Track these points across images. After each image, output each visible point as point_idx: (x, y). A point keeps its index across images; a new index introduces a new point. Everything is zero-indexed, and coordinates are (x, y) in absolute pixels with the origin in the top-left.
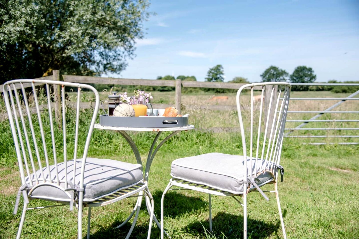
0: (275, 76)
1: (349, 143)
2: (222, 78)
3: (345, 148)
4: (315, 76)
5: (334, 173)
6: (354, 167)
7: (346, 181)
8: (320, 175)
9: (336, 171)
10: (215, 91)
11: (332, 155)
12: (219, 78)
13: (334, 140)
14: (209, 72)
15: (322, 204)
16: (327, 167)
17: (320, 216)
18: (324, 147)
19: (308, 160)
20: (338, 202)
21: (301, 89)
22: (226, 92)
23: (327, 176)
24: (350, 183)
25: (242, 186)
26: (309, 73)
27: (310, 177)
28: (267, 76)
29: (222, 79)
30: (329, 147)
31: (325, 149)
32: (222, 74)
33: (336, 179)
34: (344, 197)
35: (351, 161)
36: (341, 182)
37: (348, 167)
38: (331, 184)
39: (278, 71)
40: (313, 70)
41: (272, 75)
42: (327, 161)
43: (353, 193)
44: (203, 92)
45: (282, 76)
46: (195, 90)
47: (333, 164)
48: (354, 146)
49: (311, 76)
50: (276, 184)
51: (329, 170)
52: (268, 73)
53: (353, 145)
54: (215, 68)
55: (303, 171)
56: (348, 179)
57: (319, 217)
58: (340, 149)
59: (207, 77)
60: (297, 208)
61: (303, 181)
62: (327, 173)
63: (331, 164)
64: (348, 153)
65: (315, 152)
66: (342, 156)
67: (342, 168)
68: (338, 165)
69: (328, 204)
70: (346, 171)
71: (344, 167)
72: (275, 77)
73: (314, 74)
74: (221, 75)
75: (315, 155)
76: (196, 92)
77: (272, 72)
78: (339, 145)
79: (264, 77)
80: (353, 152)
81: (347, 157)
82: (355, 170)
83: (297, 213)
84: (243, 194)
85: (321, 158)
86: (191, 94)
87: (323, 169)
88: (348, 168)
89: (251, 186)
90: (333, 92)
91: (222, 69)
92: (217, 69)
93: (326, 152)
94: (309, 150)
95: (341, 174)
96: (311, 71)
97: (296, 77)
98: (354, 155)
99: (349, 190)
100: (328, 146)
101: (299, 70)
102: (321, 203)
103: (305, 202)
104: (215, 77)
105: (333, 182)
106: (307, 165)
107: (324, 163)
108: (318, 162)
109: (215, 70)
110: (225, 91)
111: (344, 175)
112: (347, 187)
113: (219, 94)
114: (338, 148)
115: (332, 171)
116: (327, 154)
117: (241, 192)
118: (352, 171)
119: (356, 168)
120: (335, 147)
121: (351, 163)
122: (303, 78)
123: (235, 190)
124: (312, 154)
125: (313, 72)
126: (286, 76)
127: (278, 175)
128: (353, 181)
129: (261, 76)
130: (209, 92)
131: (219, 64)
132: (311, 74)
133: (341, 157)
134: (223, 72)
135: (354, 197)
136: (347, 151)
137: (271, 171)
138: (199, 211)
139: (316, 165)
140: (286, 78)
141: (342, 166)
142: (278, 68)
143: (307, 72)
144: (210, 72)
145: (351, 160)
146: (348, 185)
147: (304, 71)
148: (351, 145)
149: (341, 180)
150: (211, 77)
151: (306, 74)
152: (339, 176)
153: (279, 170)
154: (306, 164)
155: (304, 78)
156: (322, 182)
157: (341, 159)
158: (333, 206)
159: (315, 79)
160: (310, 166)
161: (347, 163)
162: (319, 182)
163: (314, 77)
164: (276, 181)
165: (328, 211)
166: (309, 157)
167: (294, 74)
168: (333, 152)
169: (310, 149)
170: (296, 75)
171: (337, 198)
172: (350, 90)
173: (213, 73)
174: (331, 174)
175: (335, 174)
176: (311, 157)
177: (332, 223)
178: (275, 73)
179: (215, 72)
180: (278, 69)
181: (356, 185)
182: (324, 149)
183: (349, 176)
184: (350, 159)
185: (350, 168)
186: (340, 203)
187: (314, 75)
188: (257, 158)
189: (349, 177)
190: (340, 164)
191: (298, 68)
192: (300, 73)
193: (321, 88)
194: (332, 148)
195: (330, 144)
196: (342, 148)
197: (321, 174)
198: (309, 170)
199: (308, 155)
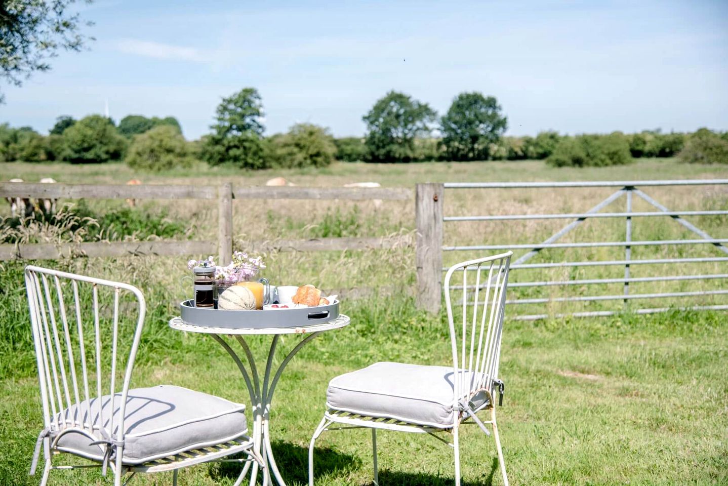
0: (402, 118)
1: (595, 313)
2: (260, 127)
3: (588, 325)
4: (505, 119)
5: (569, 382)
6: (607, 367)
7: (592, 398)
8: (543, 388)
9: (573, 379)
10: (241, 163)
11: (563, 343)
12: (249, 126)
13: (563, 307)
14: (221, 108)
15: (555, 442)
16: (555, 370)
17: (556, 464)
18: (545, 323)
19: (515, 356)
20: (582, 438)
21: (471, 155)
22: (270, 167)
23: (556, 390)
24: (600, 401)
25: (451, 415)
26: (490, 112)
27: (524, 394)
28: (381, 120)
29: (260, 130)
30: (556, 325)
31: (548, 330)
32: (258, 114)
33: (574, 396)
34: (591, 428)
35: (600, 355)
36: (585, 401)
37: (594, 367)
38: (566, 406)
39: (410, 105)
40: (498, 103)
41: (393, 116)
42: (553, 356)
43: (607, 422)
44: (204, 166)
45: (421, 120)
46: (182, 162)
47: (566, 363)
48: (605, 318)
49: (496, 121)
50: (493, 410)
51: (559, 377)
52: (383, 111)
53: (602, 316)
54: (236, 97)
55: (509, 381)
56: (595, 394)
57: (553, 465)
58: (577, 328)
59: (216, 122)
60: (513, 453)
61: (514, 403)
62: (555, 383)
63: (563, 363)
64: (593, 337)
65: (528, 339)
66: (582, 343)
67: (583, 372)
68: (575, 364)
69: (565, 443)
70: (591, 377)
71: (587, 369)
72: (402, 123)
73: (502, 114)
74: (256, 118)
75: (527, 345)
76: (184, 167)
77: (395, 110)
78: (575, 317)
79: (372, 123)
80: (603, 332)
81: (592, 346)
82: (608, 374)
83: (517, 461)
84: (452, 428)
85: (539, 351)
86: (172, 172)
87: (547, 375)
88: (594, 372)
89: (465, 415)
90: (550, 165)
91: (257, 102)
92: (244, 101)
93: (549, 336)
94: (514, 332)
95: (583, 384)
96: (495, 108)
97: (455, 123)
98: (606, 340)
99: (599, 416)
100: (553, 323)
101: (463, 102)
102: (553, 442)
103: (527, 442)
104: (239, 123)
105: (568, 401)
106: (515, 367)
107: (548, 362)
108: (535, 359)
109: (239, 104)
110: (268, 164)
111: (589, 385)
112: (595, 409)
113: (251, 172)
114: (572, 326)
115: (565, 378)
116: (552, 340)
117: (451, 424)
118: (603, 376)
119: (610, 370)
120: (567, 322)
121: (600, 358)
122: (473, 126)
123: (442, 423)
124: (522, 343)
125: (500, 109)
126: (432, 121)
127: (495, 395)
128: (605, 397)
129: (365, 118)
130: (221, 165)
131: (249, 86)
132: (495, 115)
133: (580, 345)
134: (261, 110)
135: (608, 428)
136: (593, 332)
137: (487, 390)
138: (345, 470)
139: (533, 368)
140: (430, 125)
141: (583, 366)
142: (409, 98)
143: (483, 110)
144: (223, 109)
145: (600, 351)
146: (596, 407)
147: (478, 106)
148: (599, 316)
149: (583, 397)
150: (227, 124)
151: (481, 114)
152: (579, 388)
153: (498, 386)
154: (512, 366)
155: (478, 126)
156: (549, 403)
157: (580, 350)
158: (575, 445)
159: (505, 128)
160: (520, 370)
161: (592, 360)
162: (544, 402)
163: (502, 123)
164: (494, 405)
165: (567, 454)
166: (515, 349)
167: (449, 113)
168: (564, 336)
169: (516, 331)
170: (458, 118)
171: (580, 431)
172: (592, 158)
173: (232, 112)
174: (564, 386)
175: (571, 384)
176: (520, 349)
177: (575, 474)
178: (402, 111)
179: (239, 110)
180: (411, 100)
181: (612, 406)
182: (543, 328)
183: (598, 388)
184: (598, 350)
185: (598, 369)
186: (586, 440)
187: (502, 118)
188: (463, 370)
189: (597, 390)
190: (579, 362)
191: (461, 98)
192: (467, 113)
193: (520, 153)
194: (561, 327)
195: (557, 316)
196: (580, 324)
197: (544, 385)
198: (520, 380)
199: (514, 346)
